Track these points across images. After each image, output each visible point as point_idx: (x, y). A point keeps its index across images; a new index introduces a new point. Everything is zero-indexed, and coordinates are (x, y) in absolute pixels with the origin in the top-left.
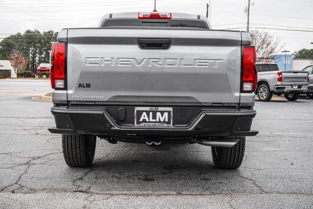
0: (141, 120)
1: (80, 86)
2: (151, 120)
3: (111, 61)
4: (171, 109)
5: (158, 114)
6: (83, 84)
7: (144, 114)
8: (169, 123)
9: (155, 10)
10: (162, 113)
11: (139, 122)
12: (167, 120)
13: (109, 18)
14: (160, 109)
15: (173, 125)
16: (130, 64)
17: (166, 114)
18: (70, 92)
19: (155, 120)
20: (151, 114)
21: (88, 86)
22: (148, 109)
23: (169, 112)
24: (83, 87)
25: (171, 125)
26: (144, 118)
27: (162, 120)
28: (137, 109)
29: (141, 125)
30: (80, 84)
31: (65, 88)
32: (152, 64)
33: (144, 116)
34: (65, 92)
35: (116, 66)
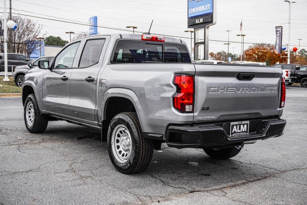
0: (233, 132)
1: (203, 109)
2: (238, 131)
3: (224, 89)
4: (248, 122)
5: (242, 126)
6: (205, 108)
7: (235, 127)
8: (247, 132)
9: (149, 32)
10: (244, 125)
11: (232, 134)
12: (246, 130)
13: (120, 38)
14: (244, 122)
15: (249, 133)
16: (233, 91)
17: (245, 126)
18: (196, 114)
19: (240, 131)
20: (238, 126)
21: (208, 109)
22: (237, 123)
23: (247, 124)
24: (205, 110)
25: (248, 134)
26: (235, 130)
27: (243, 131)
28: (232, 123)
29: (233, 135)
30: (203, 108)
31: (192, 112)
32: (245, 91)
33: (235, 129)
34: (192, 114)
35: (226, 93)
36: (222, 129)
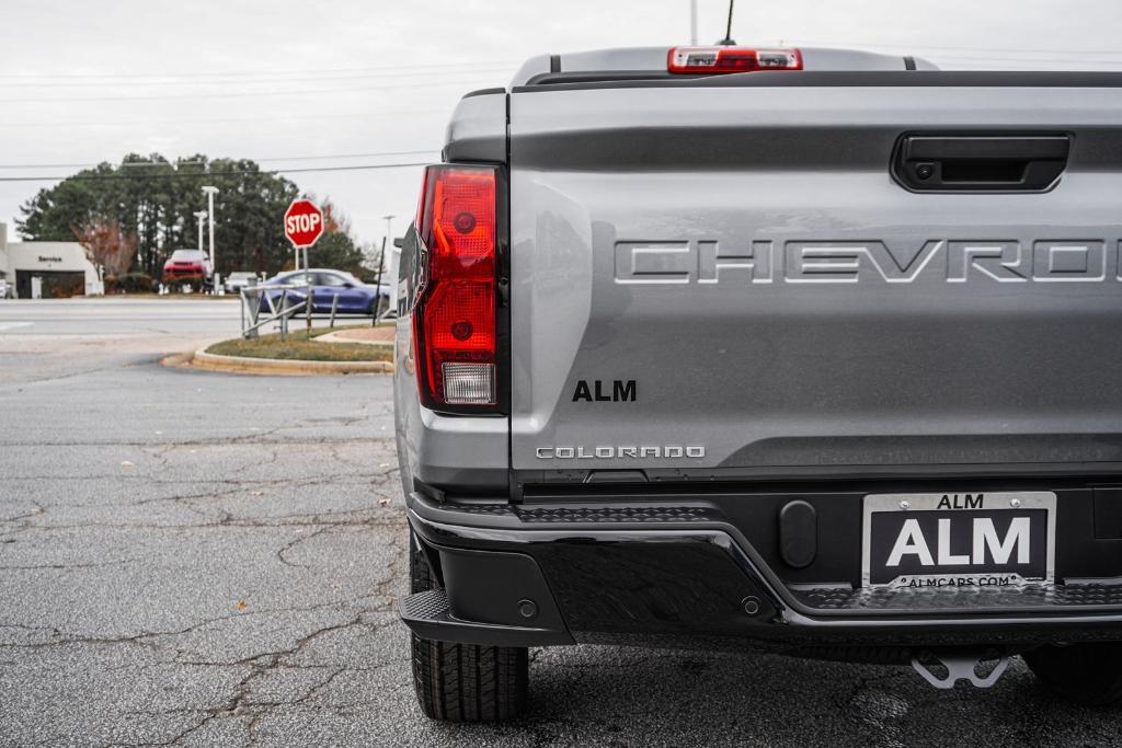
0: (894, 560)
1: (582, 392)
2: (946, 558)
3: (751, 257)
4: (1047, 500)
5: (983, 529)
6: (598, 384)
7: (911, 527)
9: (728, 38)
10: (1002, 520)
12: (1024, 557)
13: (549, 71)
14: (995, 500)
15: (1059, 581)
16: (852, 272)
17: (1020, 528)
18: (528, 424)
19: (963, 560)
20: (944, 526)
21: (626, 391)
22: (929, 501)
23: (1038, 518)
24: (599, 398)
25: (1048, 583)
26: (910, 550)
27: (1001, 556)
28: (874, 503)
29: (896, 585)
30: (582, 384)
32: (972, 271)
33: (910, 541)
34: (497, 425)
35: (779, 285)
36: (723, 540)
